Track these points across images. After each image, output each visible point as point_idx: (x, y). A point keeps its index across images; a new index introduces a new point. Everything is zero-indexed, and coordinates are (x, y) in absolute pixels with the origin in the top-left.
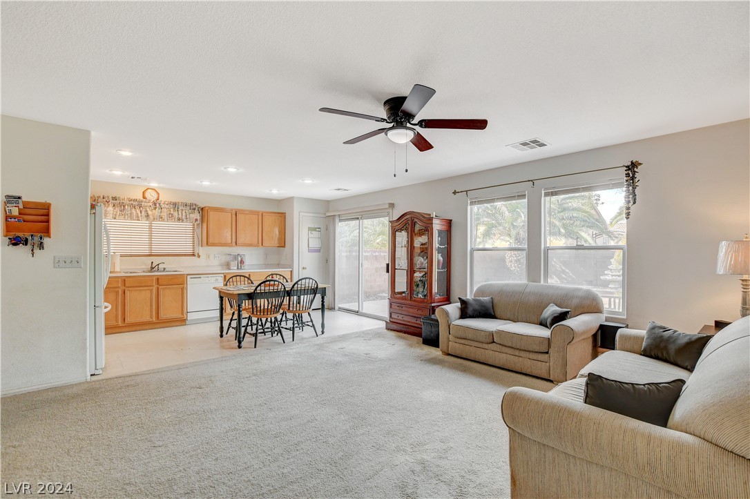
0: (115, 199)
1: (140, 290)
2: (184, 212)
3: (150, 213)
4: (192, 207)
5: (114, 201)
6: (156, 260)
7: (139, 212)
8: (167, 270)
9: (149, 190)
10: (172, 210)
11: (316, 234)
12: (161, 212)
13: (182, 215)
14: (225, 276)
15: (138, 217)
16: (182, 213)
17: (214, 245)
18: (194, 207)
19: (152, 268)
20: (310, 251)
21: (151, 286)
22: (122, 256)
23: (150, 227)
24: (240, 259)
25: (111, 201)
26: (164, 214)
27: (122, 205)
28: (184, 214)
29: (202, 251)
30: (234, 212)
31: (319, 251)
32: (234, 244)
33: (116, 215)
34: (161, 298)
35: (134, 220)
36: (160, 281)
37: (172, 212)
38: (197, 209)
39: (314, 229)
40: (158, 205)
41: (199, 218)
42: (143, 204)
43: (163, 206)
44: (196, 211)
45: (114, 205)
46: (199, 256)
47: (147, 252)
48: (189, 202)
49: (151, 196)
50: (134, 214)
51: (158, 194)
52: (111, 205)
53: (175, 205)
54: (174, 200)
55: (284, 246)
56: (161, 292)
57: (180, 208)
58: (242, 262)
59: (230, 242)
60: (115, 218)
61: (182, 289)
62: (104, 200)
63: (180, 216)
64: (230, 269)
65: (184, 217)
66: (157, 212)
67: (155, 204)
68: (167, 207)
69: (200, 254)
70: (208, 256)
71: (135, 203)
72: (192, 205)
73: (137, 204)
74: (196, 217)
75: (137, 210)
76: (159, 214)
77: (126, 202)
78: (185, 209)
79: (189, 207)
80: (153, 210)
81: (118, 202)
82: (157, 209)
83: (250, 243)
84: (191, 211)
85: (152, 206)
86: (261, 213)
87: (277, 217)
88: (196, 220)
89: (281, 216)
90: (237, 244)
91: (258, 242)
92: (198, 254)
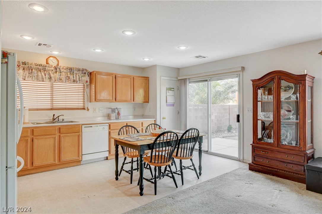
0: (24, 63)
1: (46, 138)
2: (78, 75)
3: (52, 75)
4: (83, 71)
5: (24, 66)
6: (57, 113)
7: (43, 75)
8: (65, 120)
9: (51, 58)
10: (69, 73)
11: (171, 93)
12: (61, 75)
13: (76, 78)
14: (110, 125)
15: (43, 79)
16: (76, 76)
17: (100, 101)
19: (54, 119)
20: (167, 105)
21: (55, 134)
22: (30, 110)
23: (52, 87)
24: (117, 112)
25: (21, 65)
26: (63, 76)
27: (30, 69)
29: (90, 105)
30: (114, 76)
31: (173, 105)
32: (114, 100)
33: (25, 77)
34: (62, 145)
35: (40, 81)
36: (61, 130)
37: (69, 75)
38: (87, 73)
39: (170, 89)
40: (58, 69)
41: (88, 80)
42: (47, 68)
43: (62, 70)
44: (86, 75)
45: (24, 69)
46: (88, 110)
47: (49, 107)
48: (81, 68)
49: (53, 62)
50: (40, 76)
51: (58, 61)
52: (21, 69)
53: (71, 70)
54: (70, 66)
55: (148, 102)
56: (62, 139)
57: (75, 72)
58: (119, 114)
59: (111, 98)
60: (24, 80)
61: (79, 136)
63: (75, 78)
65: (78, 79)
66: (57, 75)
67: (56, 69)
68: (65, 71)
69: (89, 108)
70: (95, 110)
71: (41, 68)
72: (84, 71)
73: (42, 68)
74: (87, 79)
75: (42, 73)
76: (59, 77)
77: (33, 66)
78: (79, 73)
79: (81, 71)
80: (55, 73)
81: (27, 66)
82: (58, 73)
83: (125, 99)
84: (83, 74)
85: (54, 70)
86: (133, 77)
87: (143, 80)
88: (87, 82)
89: (146, 80)
90: (117, 100)
91: (131, 99)
92: (87, 108)
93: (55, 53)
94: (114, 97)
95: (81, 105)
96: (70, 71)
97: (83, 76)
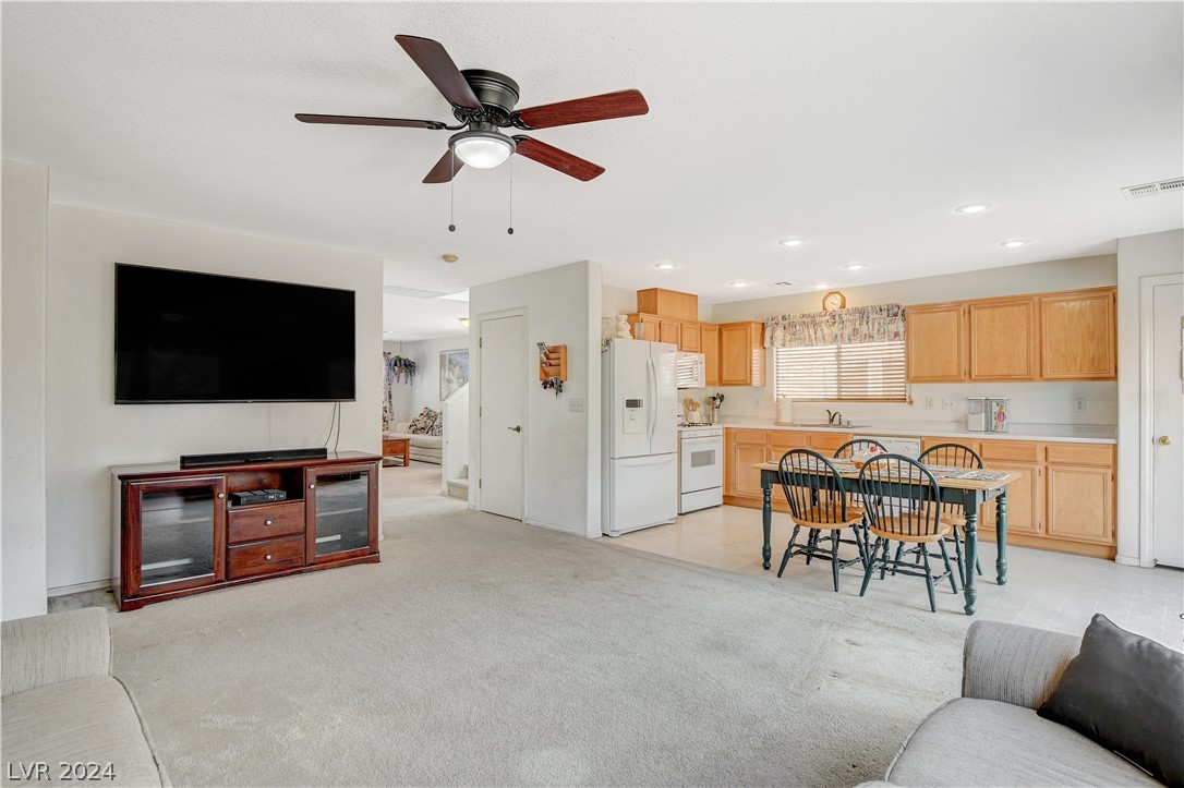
0: (784, 318)
2: (876, 323)
3: (827, 331)
4: (897, 312)
5: (785, 322)
10: (858, 322)
13: (873, 329)
14: (923, 444)
15: (812, 340)
16: (873, 324)
18: (896, 310)
19: (832, 420)
22: (794, 400)
23: (838, 355)
24: (996, 409)
25: (781, 322)
26: (848, 331)
27: (793, 326)
28: (876, 327)
29: (917, 391)
30: (964, 308)
32: (966, 377)
33: (786, 341)
37: (857, 326)
38: (900, 313)
40: (836, 317)
41: (901, 330)
42: (820, 318)
43: (845, 317)
44: (898, 317)
45: (784, 328)
46: (911, 402)
47: (834, 395)
48: (884, 304)
49: (834, 303)
50: (807, 337)
51: (844, 299)
52: (781, 327)
53: (862, 313)
54: (861, 305)
55: (1114, 378)
57: (871, 317)
58: (1001, 416)
59: (955, 372)
60: (785, 346)
62: (774, 322)
63: (869, 331)
64: (968, 430)
65: (875, 332)
66: (836, 329)
67: (834, 317)
68: (851, 318)
69: (913, 398)
70: (930, 403)
72: (893, 309)
73: (811, 321)
74: (897, 328)
75: (811, 331)
76: (841, 332)
77: (798, 319)
78: (880, 316)
79: (886, 311)
80: (832, 327)
81: (788, 321)
82: (836, 325)
83: (1005, 373)
84: (890, 319)
85: (829, 321)
86: (1036, 300)
87: (1088, 302)
88: (897, 334)
89: (1104, 297)
90: (973, 376)
91: (1028, 370)
92: (910, 397)
93: (823, 287)
94: (964, 366)
95: (897, 392)
96: (861, 315)
97: (891, 322)
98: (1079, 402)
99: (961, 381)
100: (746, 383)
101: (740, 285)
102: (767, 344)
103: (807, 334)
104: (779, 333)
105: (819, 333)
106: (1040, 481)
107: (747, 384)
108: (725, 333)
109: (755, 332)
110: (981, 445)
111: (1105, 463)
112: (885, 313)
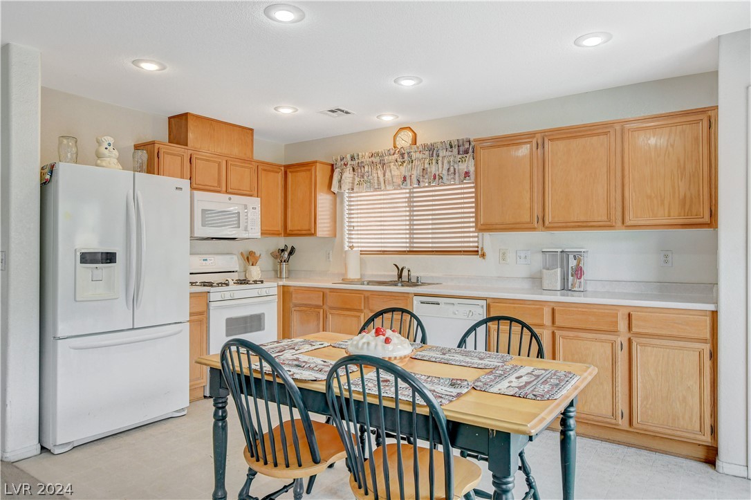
0: (352, 158)
2: (445, 161)
3: (395, 172)
4: (465, 148)
5: (353, 163)
10: (427, 161)
14: (488, 307)
15: (379, 184)
16: (443, 163)
18: (467, 146)
19: (400, 276)
22: (362, 253)
23: (410, 201)
24: (573, 263)
26: (417, 173)
27: (361, 165)
28: (446, 166)
33: (353, 183)
37: (426, 166)
38: (471, 150)
40: (406, 156)
41: (472, 169)
43: (414, 156)
44: (469, 155)
45: (354, 170)
46: (483, 255)
47: (404, 246)
48: (454, 137)
49: (404, 140)
51: (415, 135)
52: (349, 168)
53: (432, 150)
54: (431, 140)
55: (713, 225)
57: (441, 154)
58: (578, 272)
59: (527, 218)
60: (352, 191)
62: (342, 163)
63: (439, 171)
64: (542, 289)
65: (445, 172)
66: (404, 170)
67: (402, 155)
68: (421, 156)
69: (485, 250)
70: (503, 256)
71: (377, 160)
72: (463, 145)
73: (380, 161)
74: (467, 167)
75: (379, 172)
76: (410, 174)
77: (367, 160)
78: (450, 153)
79: (457, 148)
80: (401, 167)
81: (357, 161)
82: (405, 164)
83: (583, 219)
84: (460, 156)
85: (398, 160)
86: (618, 127)
87: (679, 128)
88: (467, 174)
89: (697, 122)
90: (547, 223)
91: (609, 214)
92: (482, 249)
94: (537, 211)
95: (469, 243)
96: (431, 152)
97: (462, 161)
98: (666, 255)
99: (534, 229)
100: (311, 233)
101: (286, 111)
102: (335, 188)
103: (375, 175)
104: (348, 175)
105: (388, 174)
106: (622, 356)
107: (312, 235)
108: (290, 175)
109: (321, 174)
110: (553, 311)
111: (702, 336)
112: (455, 150)
